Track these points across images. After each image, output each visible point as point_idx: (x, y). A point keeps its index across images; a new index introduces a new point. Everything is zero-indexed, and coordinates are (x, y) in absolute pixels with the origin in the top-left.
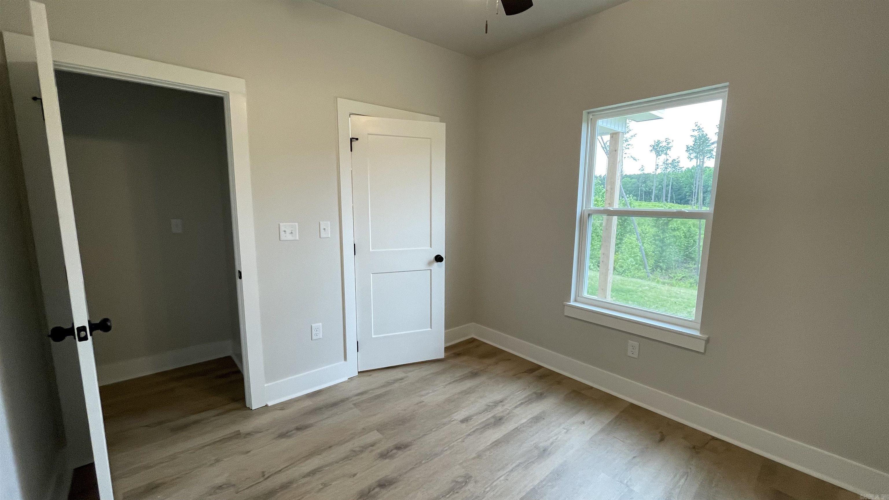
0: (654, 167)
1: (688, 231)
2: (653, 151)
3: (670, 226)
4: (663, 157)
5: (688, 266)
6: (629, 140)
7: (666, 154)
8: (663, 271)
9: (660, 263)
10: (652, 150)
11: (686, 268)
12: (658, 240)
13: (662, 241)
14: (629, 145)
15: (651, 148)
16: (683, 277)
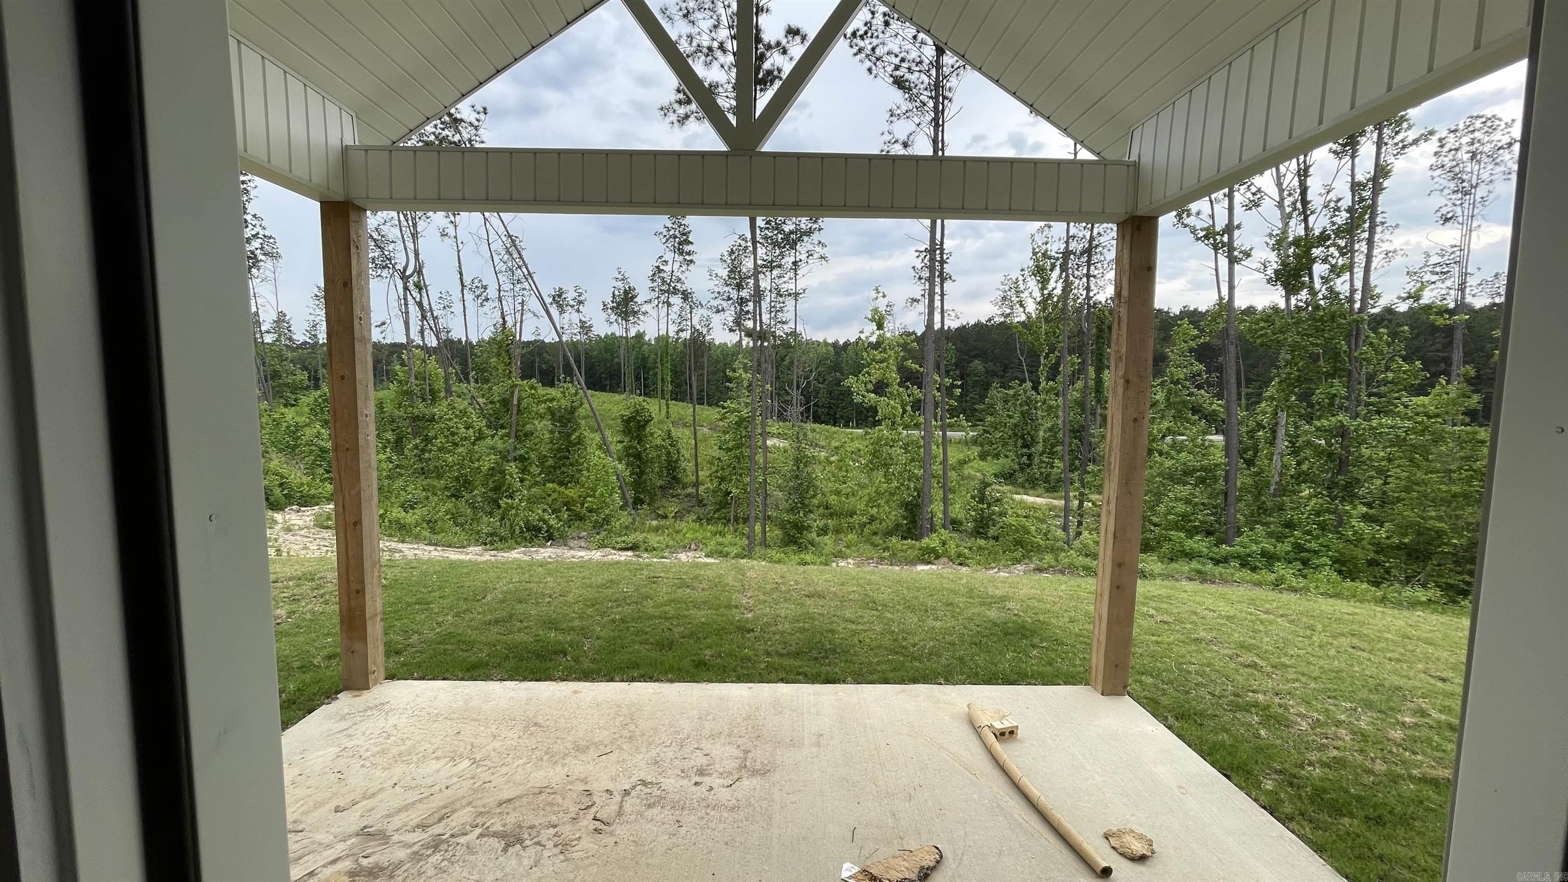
3: (647, 431)
8: (647, 507)
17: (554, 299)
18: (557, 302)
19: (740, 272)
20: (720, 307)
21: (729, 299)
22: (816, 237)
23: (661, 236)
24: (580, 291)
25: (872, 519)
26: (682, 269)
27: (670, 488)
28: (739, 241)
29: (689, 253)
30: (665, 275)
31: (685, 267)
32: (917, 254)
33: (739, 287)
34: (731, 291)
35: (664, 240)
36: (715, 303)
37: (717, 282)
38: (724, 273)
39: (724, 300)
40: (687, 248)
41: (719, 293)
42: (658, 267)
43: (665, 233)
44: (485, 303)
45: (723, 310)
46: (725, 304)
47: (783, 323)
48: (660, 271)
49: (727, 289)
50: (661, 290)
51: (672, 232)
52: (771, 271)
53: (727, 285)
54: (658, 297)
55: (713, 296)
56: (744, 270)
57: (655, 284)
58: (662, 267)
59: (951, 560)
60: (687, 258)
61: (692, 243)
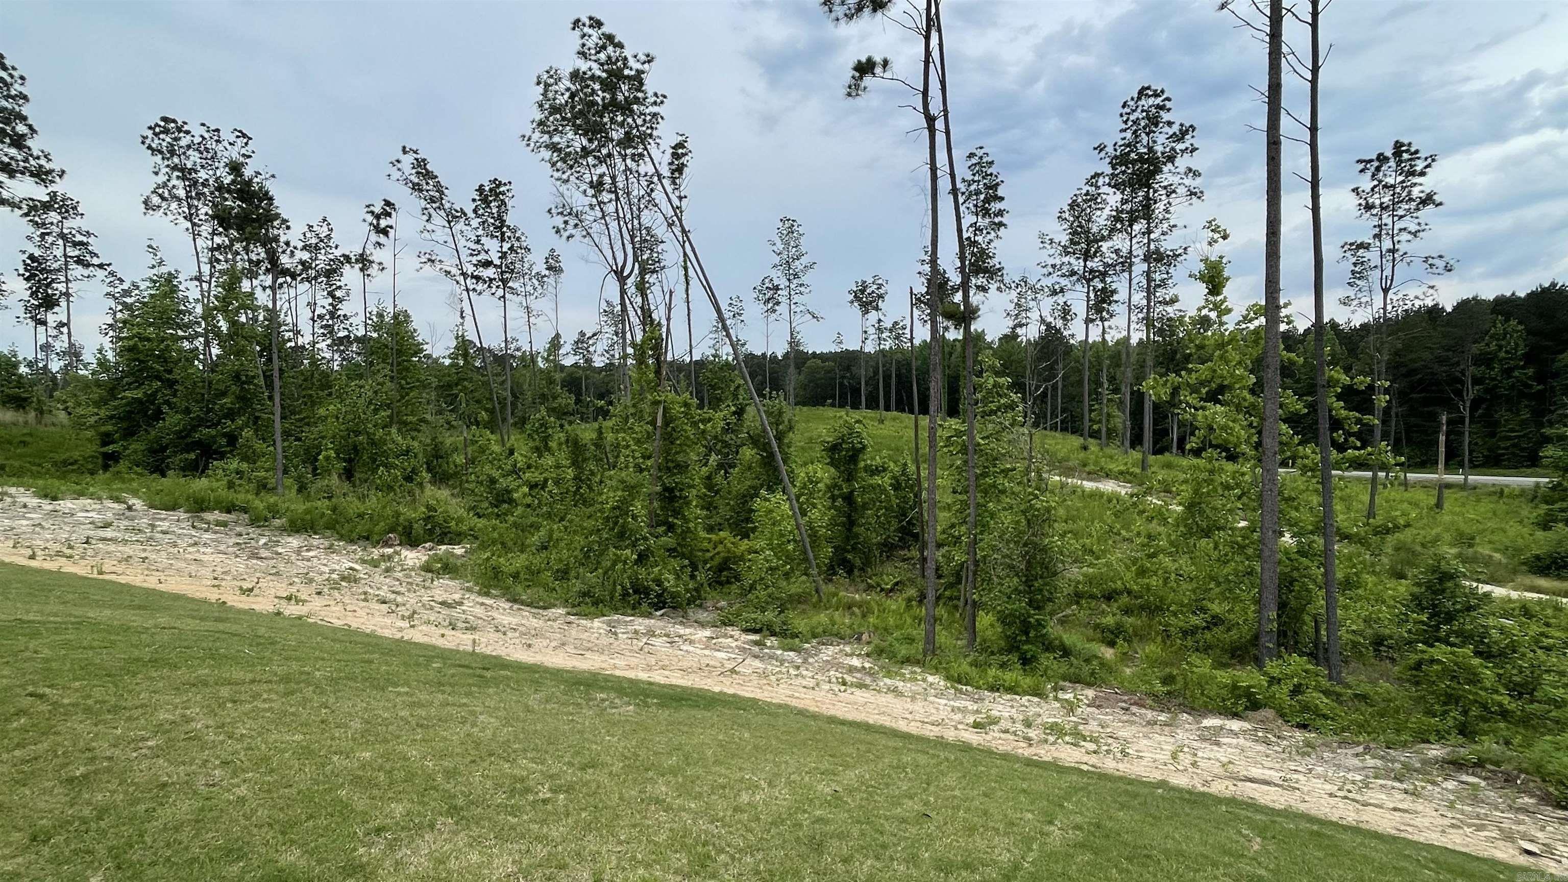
0: (860, 336)
1: (903, 474)
2: (856, 304)
3: (862, 464)
4: (873, 316)
5: (909, 555)
6: (801, 274)
7: (877, 309)
8: (856, 572)
9: (848, 552)
10: (852, 302)
11: (904, 560)
12: (839, 496)
13: (849, 499)
14: (802, 285)
15: (852, 297)
16: (897, 584)
17: (855, 296)
18: (860, 300)
20: (1057, 287)
22: (1182, 162)
24: (880, 282)
25: (1216, 621)
27: (902, 548)
28: (1088, 188)
29: (1000, 214)
31: (996, 234)
32: (1362, 166)
33: (1087, 254)
34: (1073, 261)
36: (1048, 282)
37: (1052, 251)
38: (1063, 236)
39: (1063, 276)
40: (995, 206)
41: (1054, 266)
44: (777, 307)
45: (1062, 291)
46: (1064, 282)
49: (1067, 259)
51: (973, 188)
53: (1067, 253)
55: (1045, 271)
56: (1095, 229)
59: (1282, 715)
60: (996, 220)
61: (1002, 199)
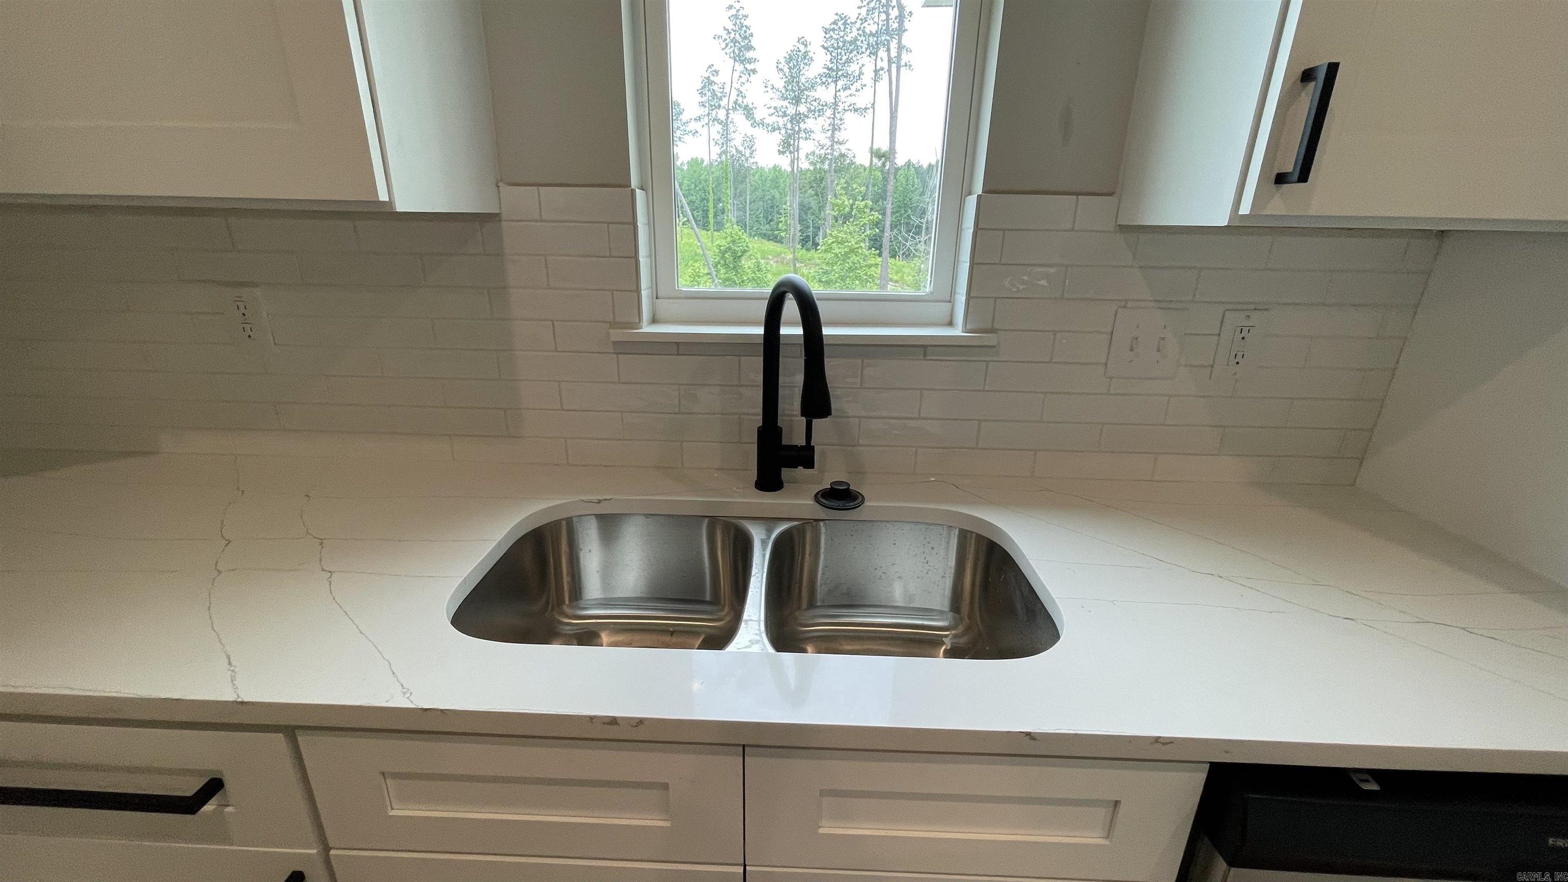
19: (798, 82)
21: (785, 115)
23: (721, 41)
26: (742, 80)
28: (798, 45)
29: (750, 61)
30: (715, 87)
31: (744, 78)
33: (797, 101)
34: (788, 105)
35: (723, 45)
37: (773, 96)
38: (780, 84)
39: (780, 116)
40: (750, 54)
41: (775, 108)
42: (708, 78)
43: (725, 36)
45: (776, 129)
47: (841, 144)
48: (711, 83)
49: (786, 103)
50: (711, 106)
51: (734, 36)
52: (836, 82)
53: (784, 99)
54: (709, 114)
55: (770, 111)
56: (803, 80)
57: (705, 99)
58: (712, 78)
60: (749, 67)
61: (754, 49)
